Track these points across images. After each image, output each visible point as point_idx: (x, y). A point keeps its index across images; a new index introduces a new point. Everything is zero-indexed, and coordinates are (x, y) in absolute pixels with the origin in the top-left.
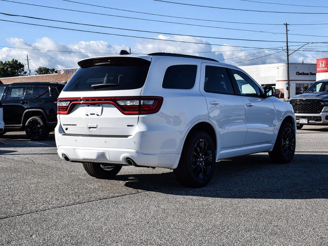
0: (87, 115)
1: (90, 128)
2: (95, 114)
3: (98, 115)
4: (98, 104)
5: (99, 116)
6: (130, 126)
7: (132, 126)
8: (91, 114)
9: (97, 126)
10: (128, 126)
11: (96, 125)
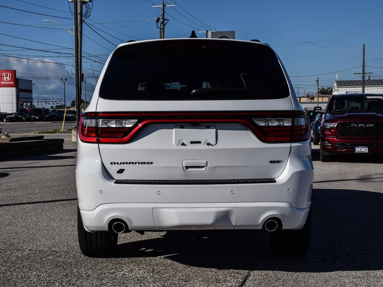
0: (183, 144)
1: (187, 167)
2: (203, 142)
3: (209, 144)
4: (206, 124)
5: (212, 145)
6: (274, 162)
7: (278, 162)
8: (192, 143)
9: (207, 163)
10: (271, 162)
11: (205, 161)
